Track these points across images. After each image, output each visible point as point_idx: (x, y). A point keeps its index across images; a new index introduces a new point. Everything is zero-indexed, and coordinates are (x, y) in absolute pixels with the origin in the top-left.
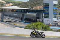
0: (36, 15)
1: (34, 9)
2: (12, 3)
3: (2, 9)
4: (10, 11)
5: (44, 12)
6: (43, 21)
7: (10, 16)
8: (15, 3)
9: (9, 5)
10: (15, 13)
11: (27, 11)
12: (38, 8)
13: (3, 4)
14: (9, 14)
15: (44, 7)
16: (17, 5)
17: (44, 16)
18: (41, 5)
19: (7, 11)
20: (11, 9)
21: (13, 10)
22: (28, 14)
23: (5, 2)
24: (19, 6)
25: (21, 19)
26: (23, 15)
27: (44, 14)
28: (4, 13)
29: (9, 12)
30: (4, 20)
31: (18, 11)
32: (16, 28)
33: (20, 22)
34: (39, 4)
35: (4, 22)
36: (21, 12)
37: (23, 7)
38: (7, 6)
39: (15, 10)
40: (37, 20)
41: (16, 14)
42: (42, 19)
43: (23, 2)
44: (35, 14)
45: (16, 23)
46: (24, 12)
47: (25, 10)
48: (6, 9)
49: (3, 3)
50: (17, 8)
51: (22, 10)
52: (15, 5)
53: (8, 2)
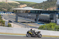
0: (50, 16)
1: (47, 10)
2: (26, 4)
3: (16, 10)
4: (24, 12)
5: (57, 13)
6: (56, 22)
7: (24, 17)
8: (29, 4)
9: (23, 6)
10: (29, 14)
11: (41, 12)
12: (52, 9)
13: (17, 5)
14: (23, 15)
15: (58, 8)
16: (31, 6)
17: (57, 16)
18: (54, 6)
19: (22, 12)
21: (27, 11)
22: (41, 14)
23: (19, 3)
24: (33, 7)
25: (35, 20)
26: (37, 15)
27: (57, 15)
28: (18, 14)
29: (23, 12)
30: (18, 21)
33: (34, 23)
34: (52, 5)
35: (18, 22)
36: (35, 13)
37: (37, 8)
38: (21, 7)
39: (29, 11)
40: (50, 21)
41: (30, 15)
42: (56, 20)
43: (37, 4)
44: (48, 15)
45: (30, 24)
46: (38, 13)
47: (39, 11)
48: (20, 10)
49: (17, 4)
50: (31, 9)
51: (36, 11)
52: (29, 6)
53: (22, 3)
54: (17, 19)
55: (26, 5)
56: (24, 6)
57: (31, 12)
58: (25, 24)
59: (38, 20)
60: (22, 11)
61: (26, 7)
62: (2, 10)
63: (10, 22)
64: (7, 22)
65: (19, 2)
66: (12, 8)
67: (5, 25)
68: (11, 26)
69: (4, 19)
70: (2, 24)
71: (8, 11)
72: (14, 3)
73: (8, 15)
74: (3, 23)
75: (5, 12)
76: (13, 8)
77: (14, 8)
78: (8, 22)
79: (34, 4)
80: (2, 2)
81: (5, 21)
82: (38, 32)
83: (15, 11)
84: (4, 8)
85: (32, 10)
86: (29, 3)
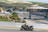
2: (38, 4)
3: (30, 9)
4: (36, 11)
7: (36, 15)
8: (40, 4)
9: (35, 6)
10: (40, 12)
13: (30, 5)
14: (35, 13)
16: (42, 6)
19: (34, 10)
20: (37, 9)
24: (44, 7)
25: (45, 17)
28: (31, 12)
29: (35, 11)
30: (31, 18)
32: (41, 24)
33: (44, 19)
36: (45, 11)
37: (46, 8)
38: (34, 6)
39: (40, 10)
41: (41, 13)
43: (47, 4)
45: (41, 20)
48: (33, 9)
49: (30, 4)
51: (46, 10)
52: (40, 6)
53: (34, 3)
54: (30, 16)
55: (38, 5)
59: (47, 17)
60: (35, 10)
61: (38, 6)
62: (18, 9)
63: (25, 18)
64: (23, 19)
65: (32, 2)
66: (27, 7)
67: (21, 21)
69: (20, 16)
71: (23, 10)
72: (28, 3)
73: (23, 13)
74: (19, 20)
76: (27, 8)
77: (28, 7)
78: (24, 19)
79: (44, 4)
80: (18, 2)
81: (20, 18)
82: (31, 26)
83: (29, 9)
84: (20, 7)
85: (43, 9)
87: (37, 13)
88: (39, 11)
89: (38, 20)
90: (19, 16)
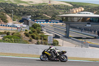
2: (83, 6)
3: (67, 17)
4: (80, 21)
7: (80, 29)
8: (88, 7)
9: (78, 10)
10: (88, 24)
13: (68, 9)
14: (78, 25)
16: (91, 11)
19: (76, 20)
20: (82, 17)
21: (84, 19)
24: (95, 12)
28: (69, 24)
29: (78, 21)
30: (70, 36)
31: (93, 20)
32: (90, 48)
35: (70, 38)
38: (75, 11)
39: (88, 19)
41: (90, 26)
45: (90, 40)
48: (74, 17)
49: (67, 6)
50: (91, 15)
52: (88, 11)
54: (67, 32)
55: (83, 9)
56: (80, 10)
57: (92, 20)
58: (81, 40)
60: (76, 18)
61: (83, 11)
62: (42, 18)
63: (57, 37)
64: (52, 38)
65: (70, 3)
66: (60, 13)
67: (48, 43)
68: (58, 44)
69: (47, 32)
70: (44, 41)
71: (53, 19)
72: (62, 5)
73: (53, 25)
75: (47, 21)
76: (62, 14)
77: (64, 14)
78: (54, 38)
80: (43, 4)
81: (48, 35)
83: (65, 18)
84: (46, 14)
85: (93, 18)
86: (88, 5)
87: (82, 25)
88: (86, 22)
89: (83, 40)
90: (45, 32)
